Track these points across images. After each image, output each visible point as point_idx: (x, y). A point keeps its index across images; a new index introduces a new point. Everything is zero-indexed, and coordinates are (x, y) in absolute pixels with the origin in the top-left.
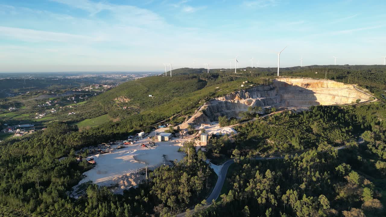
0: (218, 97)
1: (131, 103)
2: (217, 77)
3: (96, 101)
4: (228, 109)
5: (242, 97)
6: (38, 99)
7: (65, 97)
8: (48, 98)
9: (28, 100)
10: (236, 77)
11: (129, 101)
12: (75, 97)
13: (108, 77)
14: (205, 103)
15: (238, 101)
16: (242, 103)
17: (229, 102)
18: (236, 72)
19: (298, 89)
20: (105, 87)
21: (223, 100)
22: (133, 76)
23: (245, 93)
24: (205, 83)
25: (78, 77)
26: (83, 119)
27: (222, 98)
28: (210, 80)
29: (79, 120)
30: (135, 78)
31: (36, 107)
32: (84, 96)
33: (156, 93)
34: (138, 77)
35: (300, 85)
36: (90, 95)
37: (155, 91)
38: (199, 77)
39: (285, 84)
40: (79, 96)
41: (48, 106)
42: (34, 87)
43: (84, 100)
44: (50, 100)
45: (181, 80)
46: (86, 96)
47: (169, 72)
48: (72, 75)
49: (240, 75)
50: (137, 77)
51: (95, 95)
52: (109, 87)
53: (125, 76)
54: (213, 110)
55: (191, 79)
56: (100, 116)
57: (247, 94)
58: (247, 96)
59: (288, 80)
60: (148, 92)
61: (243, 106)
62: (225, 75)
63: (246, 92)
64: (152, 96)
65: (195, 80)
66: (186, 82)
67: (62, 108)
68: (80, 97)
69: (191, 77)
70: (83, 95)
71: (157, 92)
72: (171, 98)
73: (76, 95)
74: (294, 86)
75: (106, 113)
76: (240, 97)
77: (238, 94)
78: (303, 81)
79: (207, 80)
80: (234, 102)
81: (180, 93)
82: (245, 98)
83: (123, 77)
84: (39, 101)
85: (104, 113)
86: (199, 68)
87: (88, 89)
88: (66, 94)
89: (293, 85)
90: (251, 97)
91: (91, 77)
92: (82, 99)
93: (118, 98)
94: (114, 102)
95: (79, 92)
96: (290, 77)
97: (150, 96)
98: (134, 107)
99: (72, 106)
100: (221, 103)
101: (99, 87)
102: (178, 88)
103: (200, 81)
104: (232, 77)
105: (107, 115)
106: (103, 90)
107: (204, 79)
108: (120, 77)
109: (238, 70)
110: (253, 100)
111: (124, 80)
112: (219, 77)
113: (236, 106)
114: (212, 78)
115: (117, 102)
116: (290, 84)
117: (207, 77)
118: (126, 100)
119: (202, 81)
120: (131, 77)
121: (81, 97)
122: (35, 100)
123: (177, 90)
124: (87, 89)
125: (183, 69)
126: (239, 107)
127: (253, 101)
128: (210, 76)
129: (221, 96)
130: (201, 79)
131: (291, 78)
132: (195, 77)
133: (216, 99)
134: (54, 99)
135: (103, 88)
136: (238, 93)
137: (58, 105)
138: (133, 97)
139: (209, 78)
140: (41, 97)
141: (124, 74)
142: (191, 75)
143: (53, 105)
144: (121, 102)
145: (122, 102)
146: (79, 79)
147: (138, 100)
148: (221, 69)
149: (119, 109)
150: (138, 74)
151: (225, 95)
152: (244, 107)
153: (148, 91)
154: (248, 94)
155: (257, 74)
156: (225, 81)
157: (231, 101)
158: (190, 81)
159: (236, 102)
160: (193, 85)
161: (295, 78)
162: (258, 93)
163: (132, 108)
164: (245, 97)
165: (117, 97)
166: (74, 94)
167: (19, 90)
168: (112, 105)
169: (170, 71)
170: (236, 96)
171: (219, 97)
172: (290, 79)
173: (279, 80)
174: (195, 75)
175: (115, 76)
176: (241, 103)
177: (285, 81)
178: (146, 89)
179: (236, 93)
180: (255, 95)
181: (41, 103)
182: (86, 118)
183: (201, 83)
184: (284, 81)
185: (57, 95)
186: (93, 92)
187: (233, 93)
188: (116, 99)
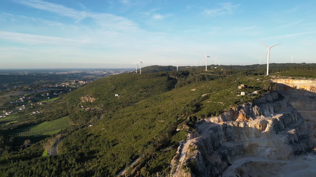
0: (209, 116)
1: (95, 104)
2: (188, 75)
3: (66, 99)
4: (229, 139)
5: (249, 115)
6: (13, 95)
7: (40, 93)
8: (23, 94)
9: (3, 96)
10: (208, 75)
11: (94, 100)
12: (50, 93)
13: (91, 73)
14: (189, 135)
15: (245, 125)
16: (251, 128)
17: (230, 126)
18: (206, 70)
19: (307, 94)
20: (81, 83)
21: (219, 121)
22: (112, 72)
23: (253, 108)
24: (175, 81)
25: (66, 73)
26: (40, 122)
27: (216, 119)
28: (181, 78)
29: (36, 123)
30: (113, 74)
31: (8, 104)
32: (59, 91)
33: (123, 92)
34: (116, 73)
35: (308, 89)
36: (65, 90)
37: (122, 90)
38: (169, 75)
39: (285, 87)
40: (54, 91)
41: (21, 103)
42: (22, 82)
43: (57, 96)
44: (24, 96)
45: (150, 78)
46: (61, 92)
47: (138, 70)
48: (61, 71)
49: (212, 72)
50: (114, 73)
51: (69, 91)
52: (84, 83)
53: (106, 72)
54: (207, 149)
55: (160, 77)
56: (60, 119)
57: (255, 110)
58: (255, 113)
59: (287, 82)
60: (115, 91)
61: (253, 133)
62: (196, 73)
63: (253, 105)
64: (119, 95)
65: (165, 78)
66: (155, 80)
67: (32, 104)
68: (54, 93)
69: (160, 75)
70: (57, 91)
71: (125, 91)
72: (138, 98)
73: (51, 91)
74: (299, 90)
75: (67, 114)
76: (246, 116)
77: (241, 110)
78: (312, 83)
79: (177, 78)
80: (238, 125)
81: (148, 92)
82: (254, 118)
83: (104, 73)
84: (14, 97)
85: (65, 115)
86: (167, 66)
87: (65, 85)
88: (42, 90)
89: (298, 88)
90: (262, 113)
91: (76, 73)
92: (56, 95)
93: (85, 96)
94: (80, 100)
95: (55, 88)
96: (291, 78)
97: (116, 95)
98: (98, 108)
99: (42, 103)
100: (215, 128)
101: (75, 83)
102: (147, 87)
103: (170, 79)
104: (203, 75)
105: (67, 118)
106: (78, 86)
107: (173, 77)
108: (101, 73)
109: (209, 67)
110: (269, 120)
111: (103, 75)
112: (190, 75)
113: (242, 133)
114: (183, 75)
115: (83, 101)
116: (292, 87)
117: (177, 75)
118: (91, 99)
119: (172, 79)
120: (111, 73)
121: (56, 93)
122: (10, 96)
123: (145, 88)
124: (63, 84)
125: (153, 66)
126: (248, 134)
127: (268, 122)
128: (180, 73)
129: (214, 115)
130: (171, 76)
131: (293, 79)
132: (164, 75)
133: (206, 120)
134: (29, 95)
135: (79, 84)
136: (242, 108)
137: (30, 102)
138: (99, 95)
139: (179, 76)
140: (17, 93)
141: (104, 70)
142: (160, 73)
143: (25, 101)
144: (86, 101)
145: (88, 101)
146: (66, 75)
147: (104, 100)
148: (187, 67)
149: (80, 111)
150: (116, 70)
151: (221, 112)
152: (255, 134)
153: (115, 89)
154: (257, 109)
155: (230, 72)
156: (197, 79)
157: (234, 125)
158: (159, 79)
159: (242, 125)
160: (162, 84)
161: (299, 79)
162: (270, 107)
163: (95, 109)
164: (252, 113)
165: (83, 95)
166: (50, 89)
167: (8, 85)
168: (76, 104)
169: (140, 69)
170: (238, 113)
171: (211, 116)
172: (291, 80)
173: (274, 81)
174: (164, 72)
175: (97, 72)
176: (250, 126)
177: (284, 83)
178: (113, 87)
179: (240, 108)
180: (266, 109)
181: (14, 99)
182: (45, 121)
183: (171, 81)
184: (282, 83)
185: (33, 91)
186: (68, 88)
187: (234, 108)
188: (82, 98)
